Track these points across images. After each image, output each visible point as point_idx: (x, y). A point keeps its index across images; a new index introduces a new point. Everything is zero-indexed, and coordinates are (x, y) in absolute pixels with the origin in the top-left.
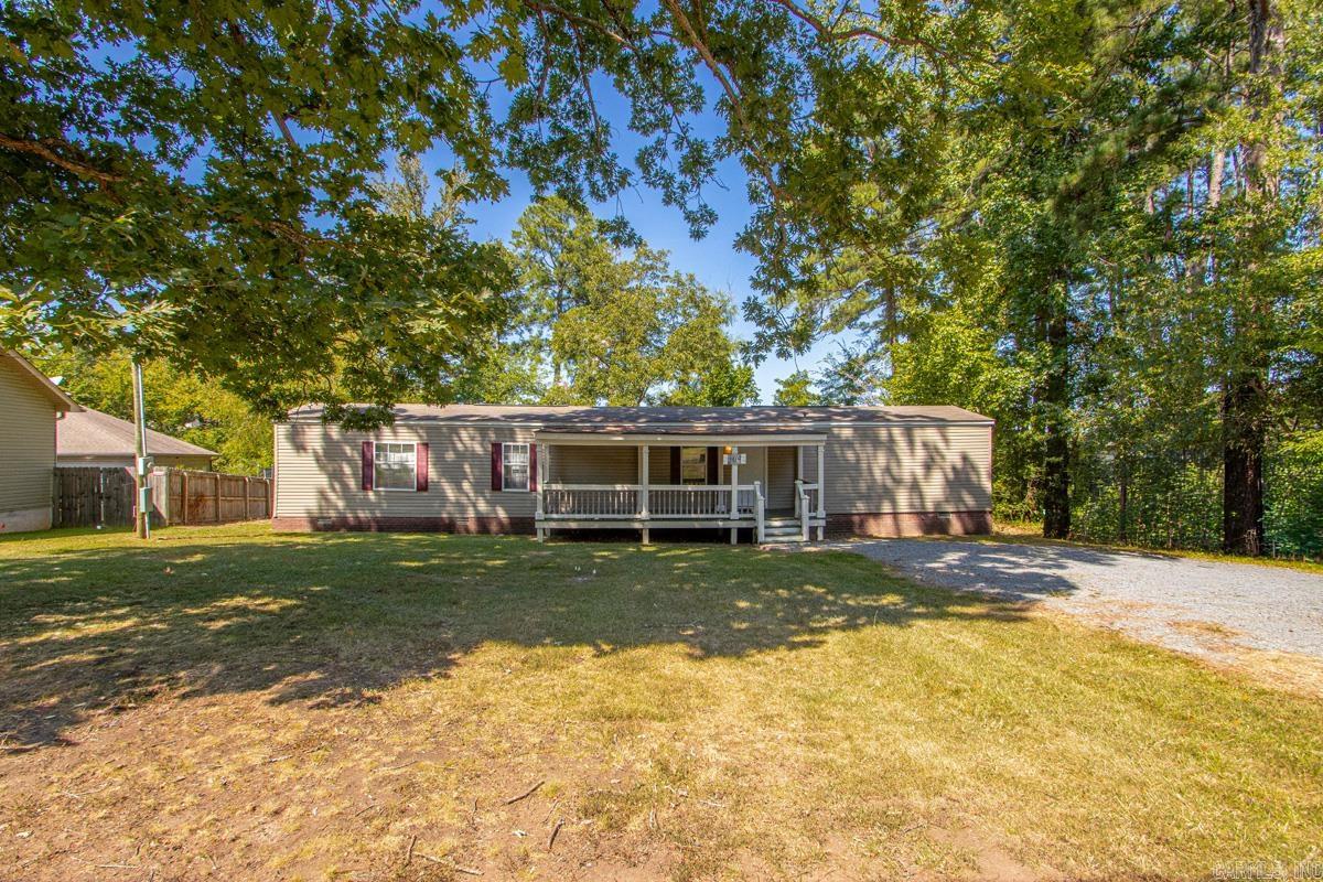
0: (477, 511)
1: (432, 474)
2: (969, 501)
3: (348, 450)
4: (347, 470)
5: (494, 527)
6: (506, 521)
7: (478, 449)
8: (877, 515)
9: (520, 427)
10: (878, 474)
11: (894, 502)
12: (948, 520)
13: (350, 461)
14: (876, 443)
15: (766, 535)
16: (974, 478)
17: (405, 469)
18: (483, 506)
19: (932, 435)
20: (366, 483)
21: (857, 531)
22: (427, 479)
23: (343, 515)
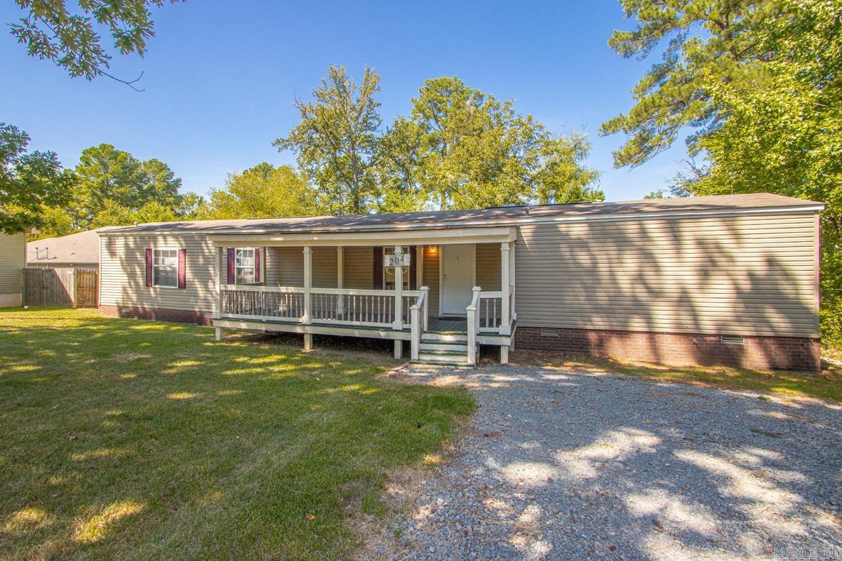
1: (189, 276)
3: (138, 255)
4: (138, 271)
8: (624, 334)
10: (625, 283)
11: (649, 319)
12: (741, 349)
13: (140, 264)
14: (622, 242)
15: (421, 352)
16: (787, 289)
17: (172, 270)
19: (712, 229)
20: (148, 281)
21: (595, 353)
22: (185, 279)
23: (136, 306)
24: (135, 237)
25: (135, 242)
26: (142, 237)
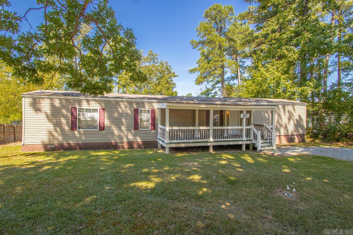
0: (128, 139)
1: (107, 122)
2: (301, 131)
3: (64, 112)
4: (64, 121)
5: (135, 146)
6: (141, 143)
7: (129, 111)
9: (147, 102)
11: (279, 132)
12: (294, 138)
13: (65, 117)
15: (262, 147)
16: (302, 123)
17: (93, 120)
18: (131, 137)
19: (290, 108)
20: (73, 127)
22: (104, 125)
23: (61, 143)
24: (61, 100)
25: (61, 103)
26: (67, 100)
